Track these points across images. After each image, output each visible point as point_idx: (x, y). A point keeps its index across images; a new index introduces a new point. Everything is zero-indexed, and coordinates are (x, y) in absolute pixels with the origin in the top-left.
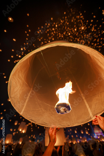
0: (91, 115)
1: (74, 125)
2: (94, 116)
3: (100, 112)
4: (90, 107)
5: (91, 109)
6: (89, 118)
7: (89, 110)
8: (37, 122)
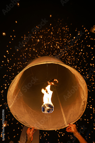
0: (66, 123)
1: (50, 129)
2: (67, 124)
3: (74, 121)
4: (66, 116)
5: (66, 118)
6: (64, 125)
7: (65, 119)
8: (19, 119)
